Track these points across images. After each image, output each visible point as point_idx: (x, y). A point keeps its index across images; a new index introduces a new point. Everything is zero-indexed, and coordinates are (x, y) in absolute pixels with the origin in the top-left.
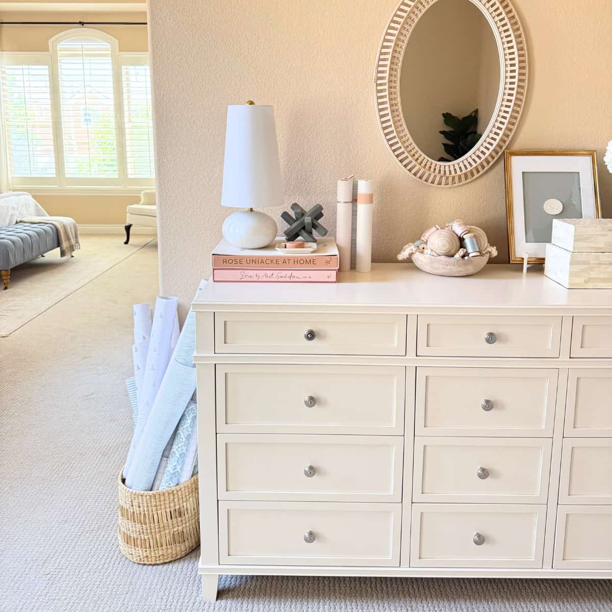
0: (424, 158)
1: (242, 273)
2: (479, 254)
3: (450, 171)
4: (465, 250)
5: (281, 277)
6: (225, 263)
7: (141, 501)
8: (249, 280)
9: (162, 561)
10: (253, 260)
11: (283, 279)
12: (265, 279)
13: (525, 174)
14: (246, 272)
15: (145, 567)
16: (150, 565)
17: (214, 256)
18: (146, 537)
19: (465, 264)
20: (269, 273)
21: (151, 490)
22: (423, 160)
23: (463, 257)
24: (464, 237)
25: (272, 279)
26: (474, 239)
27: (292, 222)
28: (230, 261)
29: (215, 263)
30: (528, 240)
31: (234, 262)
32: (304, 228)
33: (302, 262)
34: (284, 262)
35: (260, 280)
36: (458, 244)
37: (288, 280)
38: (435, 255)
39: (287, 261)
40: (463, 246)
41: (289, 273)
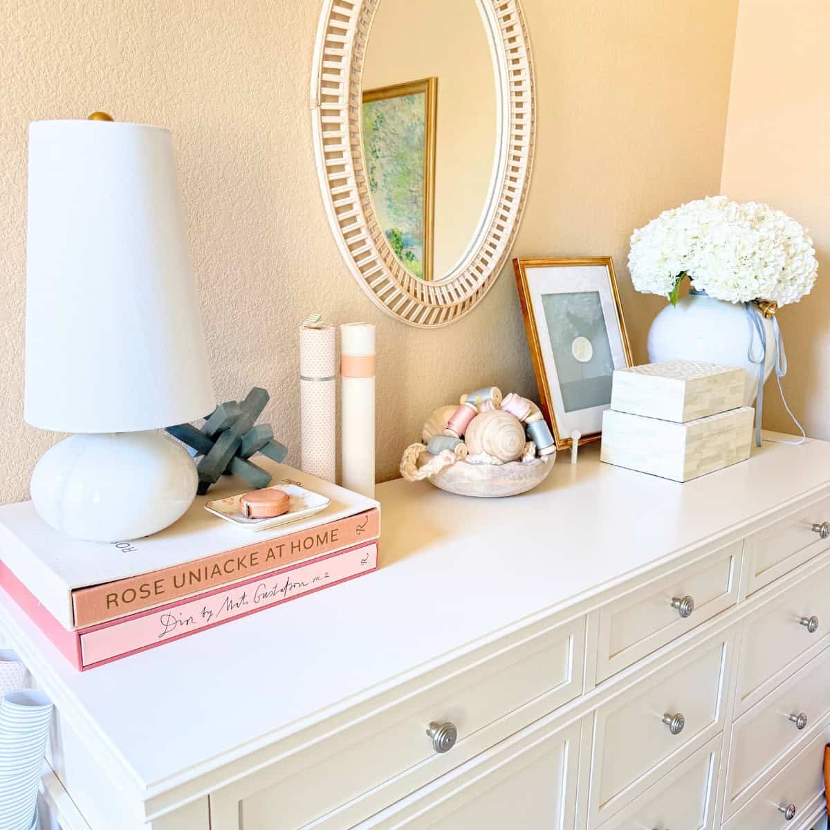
1: (165, 620)
4: (535, 445)
5: (265, 596)
6: (113, 604)
8: (185, 629)
10: (191, 574)
11: (269, 600)
12: (225, 615)
13: (545, 298)
14: (172, 611)
17: (74, 595)
20: (235, 595)
25: (243, 609)
28: (129, 596)
29: (80, 615)
30: (567, 408)
31: (139, 594)
33: (309, 543)
34: (270, 554)
35: (213, 620)
36: (523, 435)
37: (280, 596)
39: (276, 552)
40: (529, 438)
41: (281, 580)
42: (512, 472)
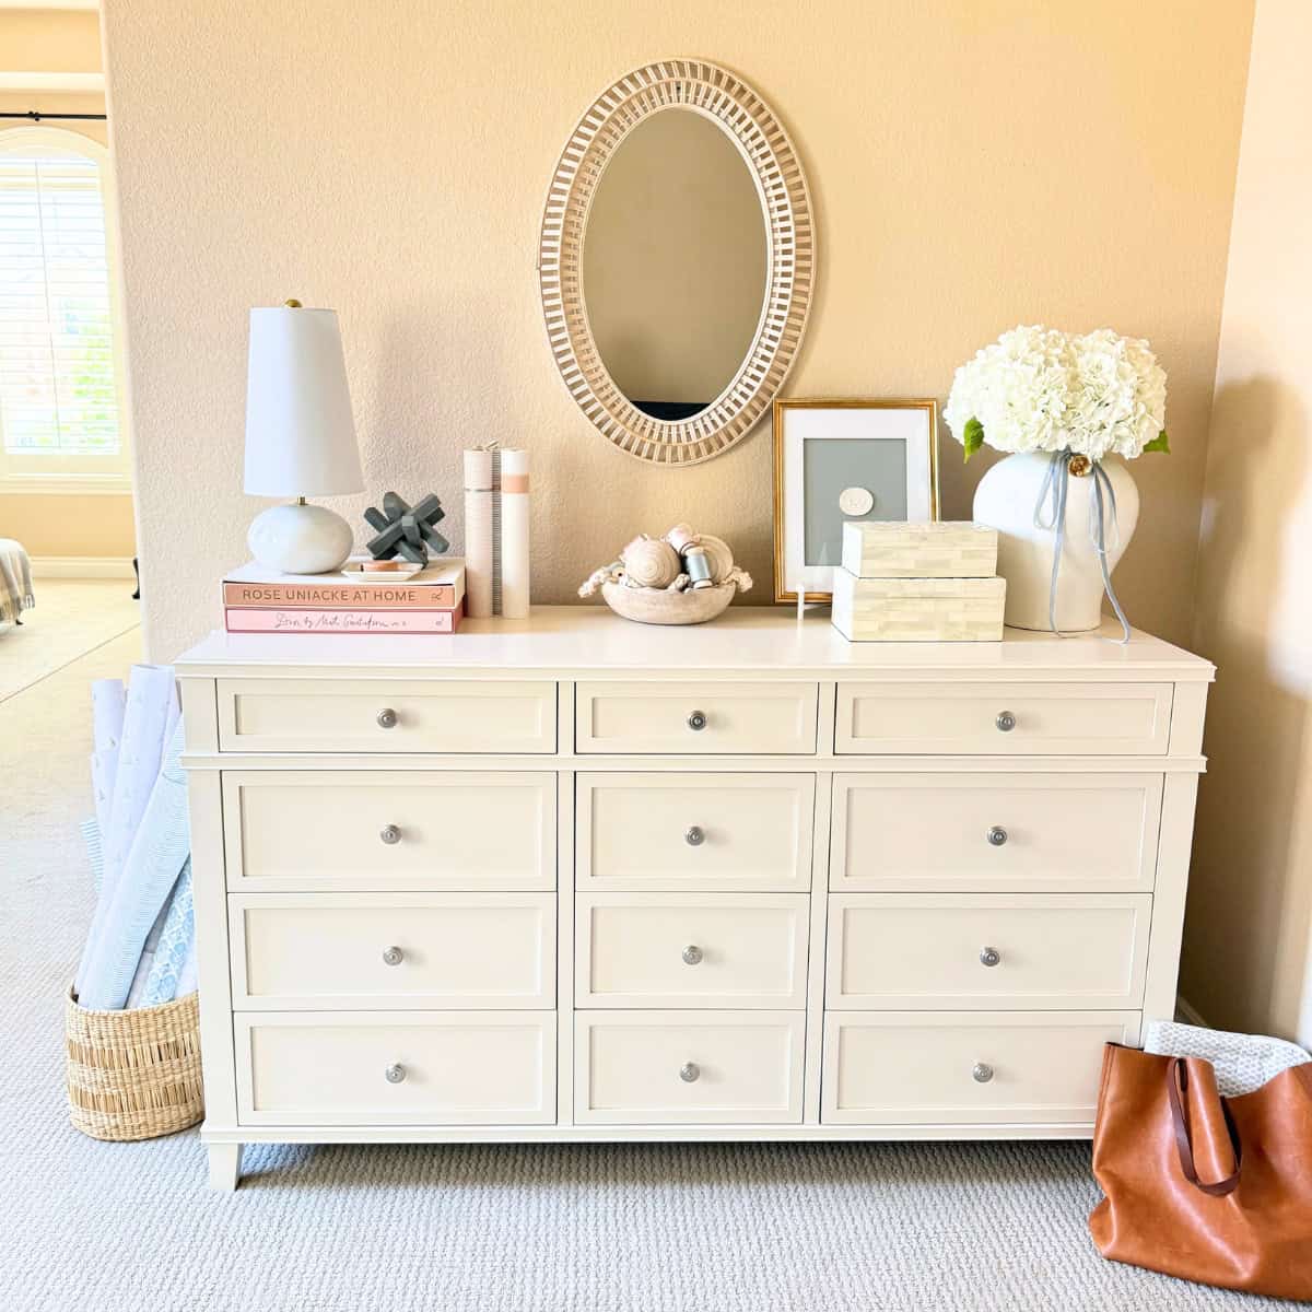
0: (633, 411)
1: (280, 617)
2: (710, 584)
3: (679, 435)
4: (687, 578)
5: (352, 623)
6: (247, 597)
7: (103, 1029)
8: (293, 628)
9: (144, 1135)
11: (356, 628)
12: (321, 627)
13: (809, 443)
14: (286, 614)
15: (114, 1145)
16: (124, 1141)
17: (225, 584)
18: (115, 1092)
19: (685, 602)
20: (330, 616)
21: (125, 1007)
22: (630, 415)
23: (682, 589)
24: (687, 553)
25: (335, 628)
26: (703, 558)
27: (382, 524)
28: (257, 595)
29: (228, 597)
30: (809, 561)
31: (264, 596)
32: (404, 538)
33: (389, 596)
34: (357, 596)
35: (313, 628)
36: (676, 565)
37: (365, 628)
38: (635, 585)
39: (362, 595)
40: (684, 569)
41: (366, 616)
42: (642, 595)
